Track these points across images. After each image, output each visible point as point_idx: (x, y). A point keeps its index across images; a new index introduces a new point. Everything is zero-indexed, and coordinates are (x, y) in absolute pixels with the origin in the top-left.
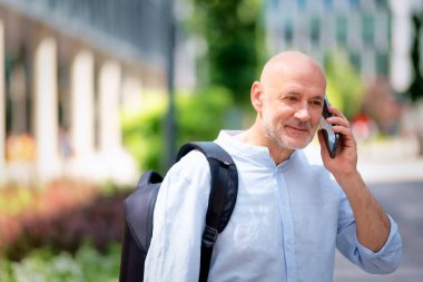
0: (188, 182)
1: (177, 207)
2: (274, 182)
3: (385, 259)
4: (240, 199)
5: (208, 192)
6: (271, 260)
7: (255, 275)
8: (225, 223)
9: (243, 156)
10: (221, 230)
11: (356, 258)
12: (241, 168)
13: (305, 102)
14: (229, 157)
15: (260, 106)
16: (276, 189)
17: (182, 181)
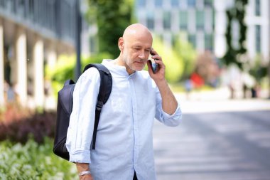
0: (90, 81)
1: (85, 92)
2: (129, 82)
3: (175, 118)
4: (113, 90)
5: (99, 85)
6: (127, 116)
7: (120, 123)
8: (107, 100)
9: (114, 70)
10: (104, 103)
11: (162, 119)
12: (113, 76)
13: (143, 50)
14: (108, 71)
15: (123, 49)
16: (129, 86)
17: (87, 80)
